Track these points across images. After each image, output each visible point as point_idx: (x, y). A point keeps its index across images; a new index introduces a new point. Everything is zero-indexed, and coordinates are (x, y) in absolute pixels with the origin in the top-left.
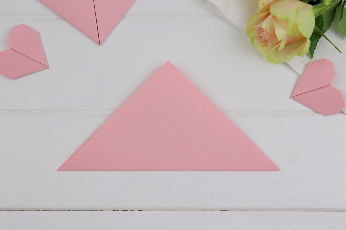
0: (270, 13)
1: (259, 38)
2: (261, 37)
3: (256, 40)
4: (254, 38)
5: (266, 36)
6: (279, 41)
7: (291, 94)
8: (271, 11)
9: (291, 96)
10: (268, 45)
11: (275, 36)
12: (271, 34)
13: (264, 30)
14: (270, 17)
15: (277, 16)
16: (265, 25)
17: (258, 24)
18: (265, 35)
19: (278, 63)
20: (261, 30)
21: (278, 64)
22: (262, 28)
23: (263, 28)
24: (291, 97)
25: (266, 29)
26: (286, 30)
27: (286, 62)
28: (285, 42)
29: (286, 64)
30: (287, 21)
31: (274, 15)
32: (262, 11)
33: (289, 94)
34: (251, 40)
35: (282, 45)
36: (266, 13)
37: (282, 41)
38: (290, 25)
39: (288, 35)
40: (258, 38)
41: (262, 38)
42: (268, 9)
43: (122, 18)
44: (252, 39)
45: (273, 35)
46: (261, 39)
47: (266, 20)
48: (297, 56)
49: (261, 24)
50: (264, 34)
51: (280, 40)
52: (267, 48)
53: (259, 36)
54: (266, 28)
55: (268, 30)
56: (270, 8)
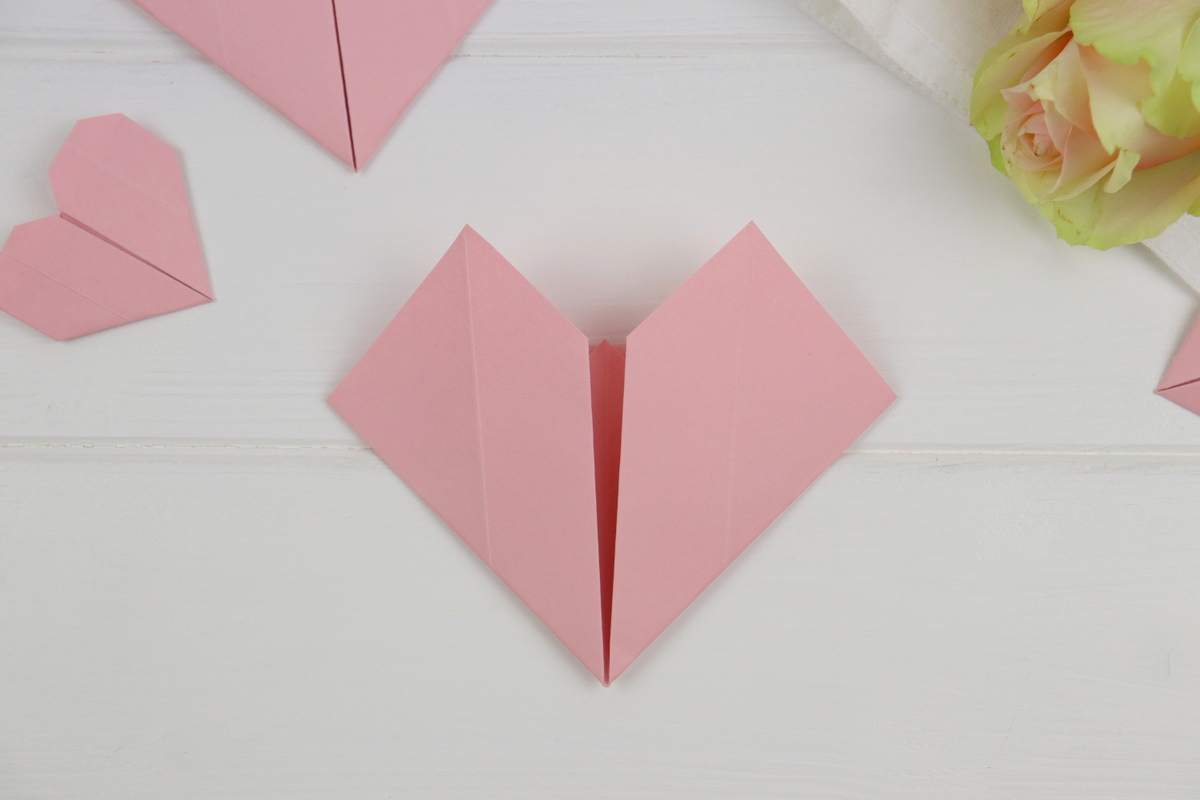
0: (1069, 35)
1: (1024, 142)
2: (1031, 136)
3: (1010, 148)
4: (1004, 139)
5: (1051, 131)
6: (1106, 153)
7: (1163, 375)
8: (1075, 25)
9: (1161, 382)
10: (1060, 170)
11: (1092, 134)
12: (1074, 127)
13: (1045, 107)
14: (1069, 52)
15: (1101, 47)
16: (1046, 87)
17: (1017, 82)
18: (1048, 129)
19: (1104, 247)
20: (1032, 108)
21: (1104, 249)
22: (1035, 100)
23: (1039, 100)
24: (1161, 391)
25: (1051, 103)
26: (1139, 106)
27: (1140, 244)
28: (1135, 159)
29: (1141, 250)
30: (1143, 67)
31: (1086, 43)
32: (1038, 28)
33: (1153, 375)
34: (990, 149)
35: (1123, 169)
36: (1053, 36)
37: (1121, 153)
38: (1159, 86)
39: (1149, 127)
40: (1019, 141)
41: (1036, 140)
42: (1065, 19)
43: (448, 58)
44: (993, 145)
45: (1083, 132)
46: (1032, 145)
47: (1052, 65)
48: (1186, 218)
49: (1035, 81)
50: (1043, 124)
51: (1111, 150)
52: (1059, 182)
53: (1022, 132)
54: (1051, 98)
55: (1060, 109)
56: (1071, 13)
